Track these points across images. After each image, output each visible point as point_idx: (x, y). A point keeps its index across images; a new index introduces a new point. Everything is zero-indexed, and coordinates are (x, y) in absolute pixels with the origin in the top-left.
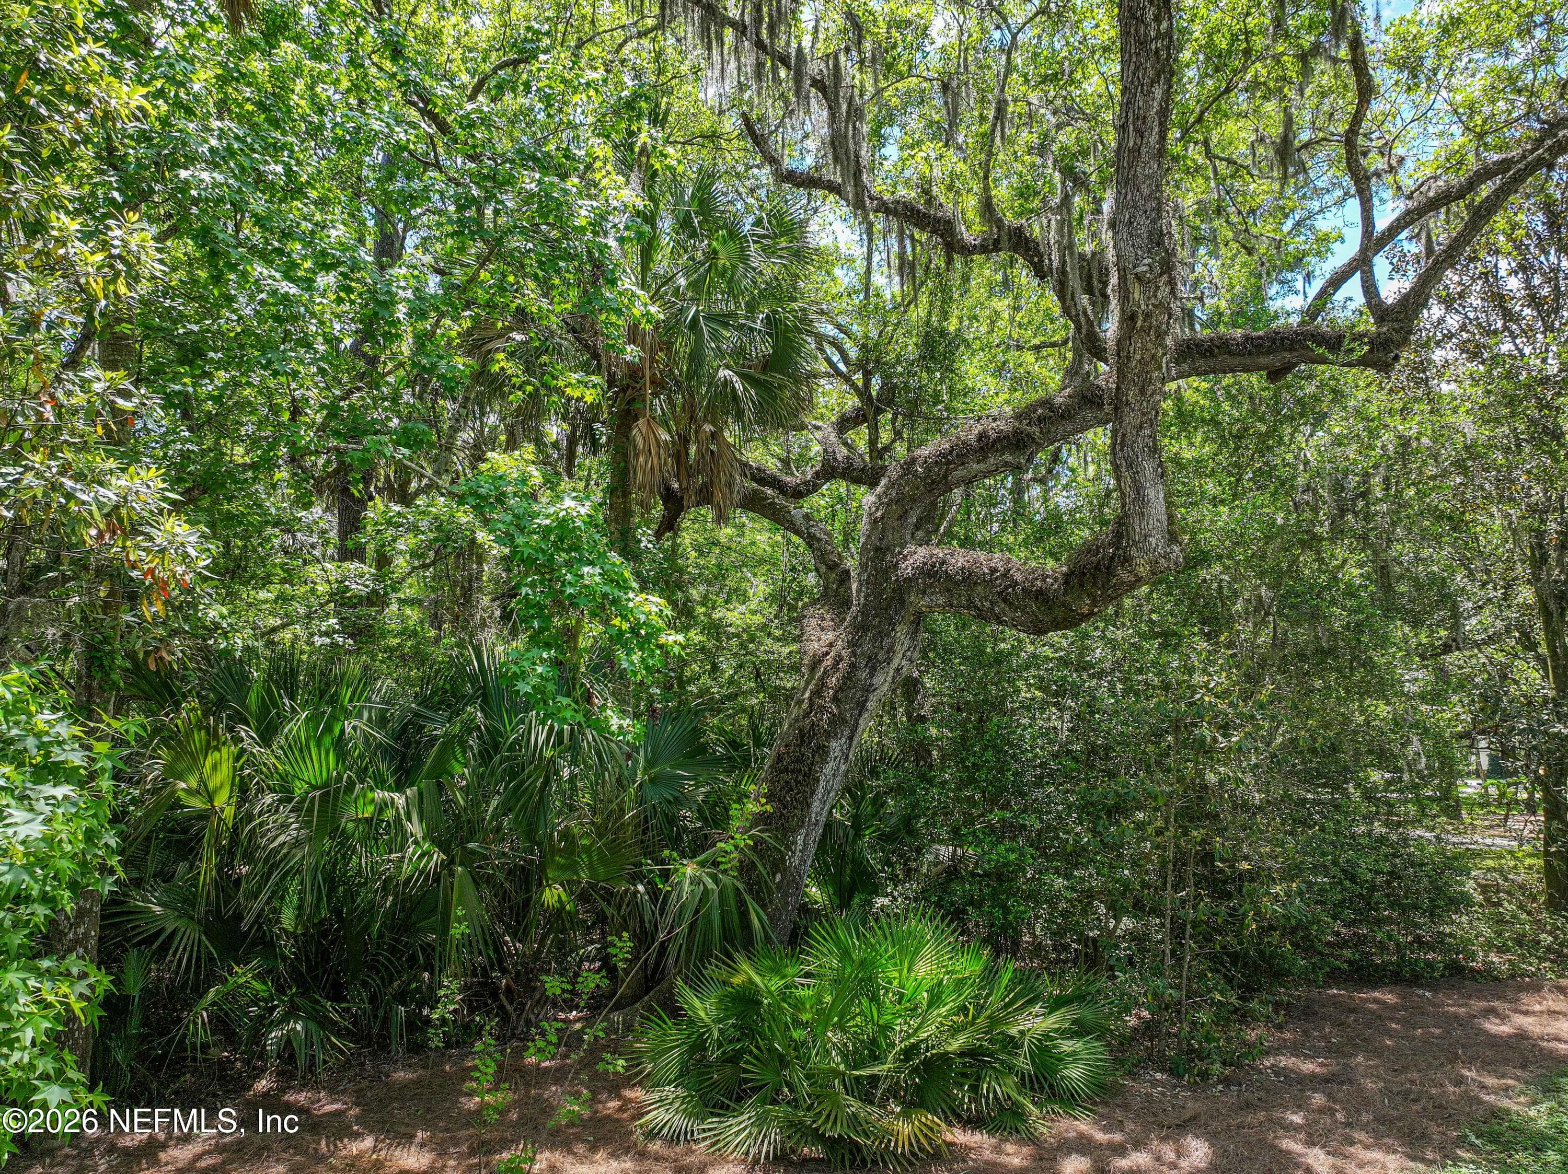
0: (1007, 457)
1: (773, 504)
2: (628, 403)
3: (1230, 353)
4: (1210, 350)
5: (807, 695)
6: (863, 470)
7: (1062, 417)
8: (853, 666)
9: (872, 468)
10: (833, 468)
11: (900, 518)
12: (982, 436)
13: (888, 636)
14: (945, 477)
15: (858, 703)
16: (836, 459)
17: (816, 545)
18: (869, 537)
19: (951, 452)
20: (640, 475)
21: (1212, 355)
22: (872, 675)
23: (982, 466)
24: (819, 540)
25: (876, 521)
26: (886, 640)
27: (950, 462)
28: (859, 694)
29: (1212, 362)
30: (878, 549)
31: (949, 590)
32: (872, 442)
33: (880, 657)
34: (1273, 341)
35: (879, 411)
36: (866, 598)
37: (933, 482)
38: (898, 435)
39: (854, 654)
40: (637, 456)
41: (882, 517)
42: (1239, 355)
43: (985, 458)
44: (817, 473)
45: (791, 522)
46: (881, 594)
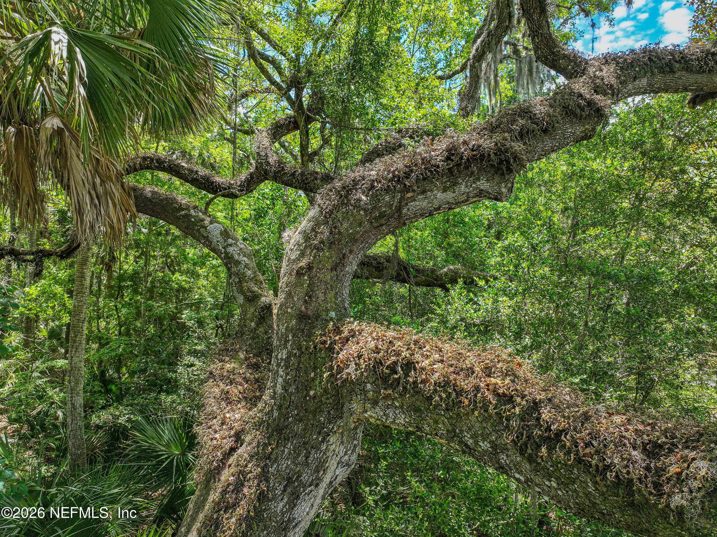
1: (188, 216)
4: (669, 65)
6: (293, 174)
7: (545, 131)
9: (302, 174)
10: (266, 171)
11: (334, 268)
12: (451, 153)
13: (317, 448)
14: (399, 209)
16: (268, 163)
17: (234, 269)
18: (289, 295)
19: (407, 175)
23: (449, 196)
24: (238, 263)
25: (299, 274)
26: (314, 455)
27: (407, 189)
30: (303, 317)
31: (417, 410)
32: (304, 147)
33: (305, 478)
36: (284, 388)
37: (382, 215)
38: (326, 142)
41: (310, 267)
43: (455, 184)
44: (251, 174)
45: (207, 238)
46: (308, 388)
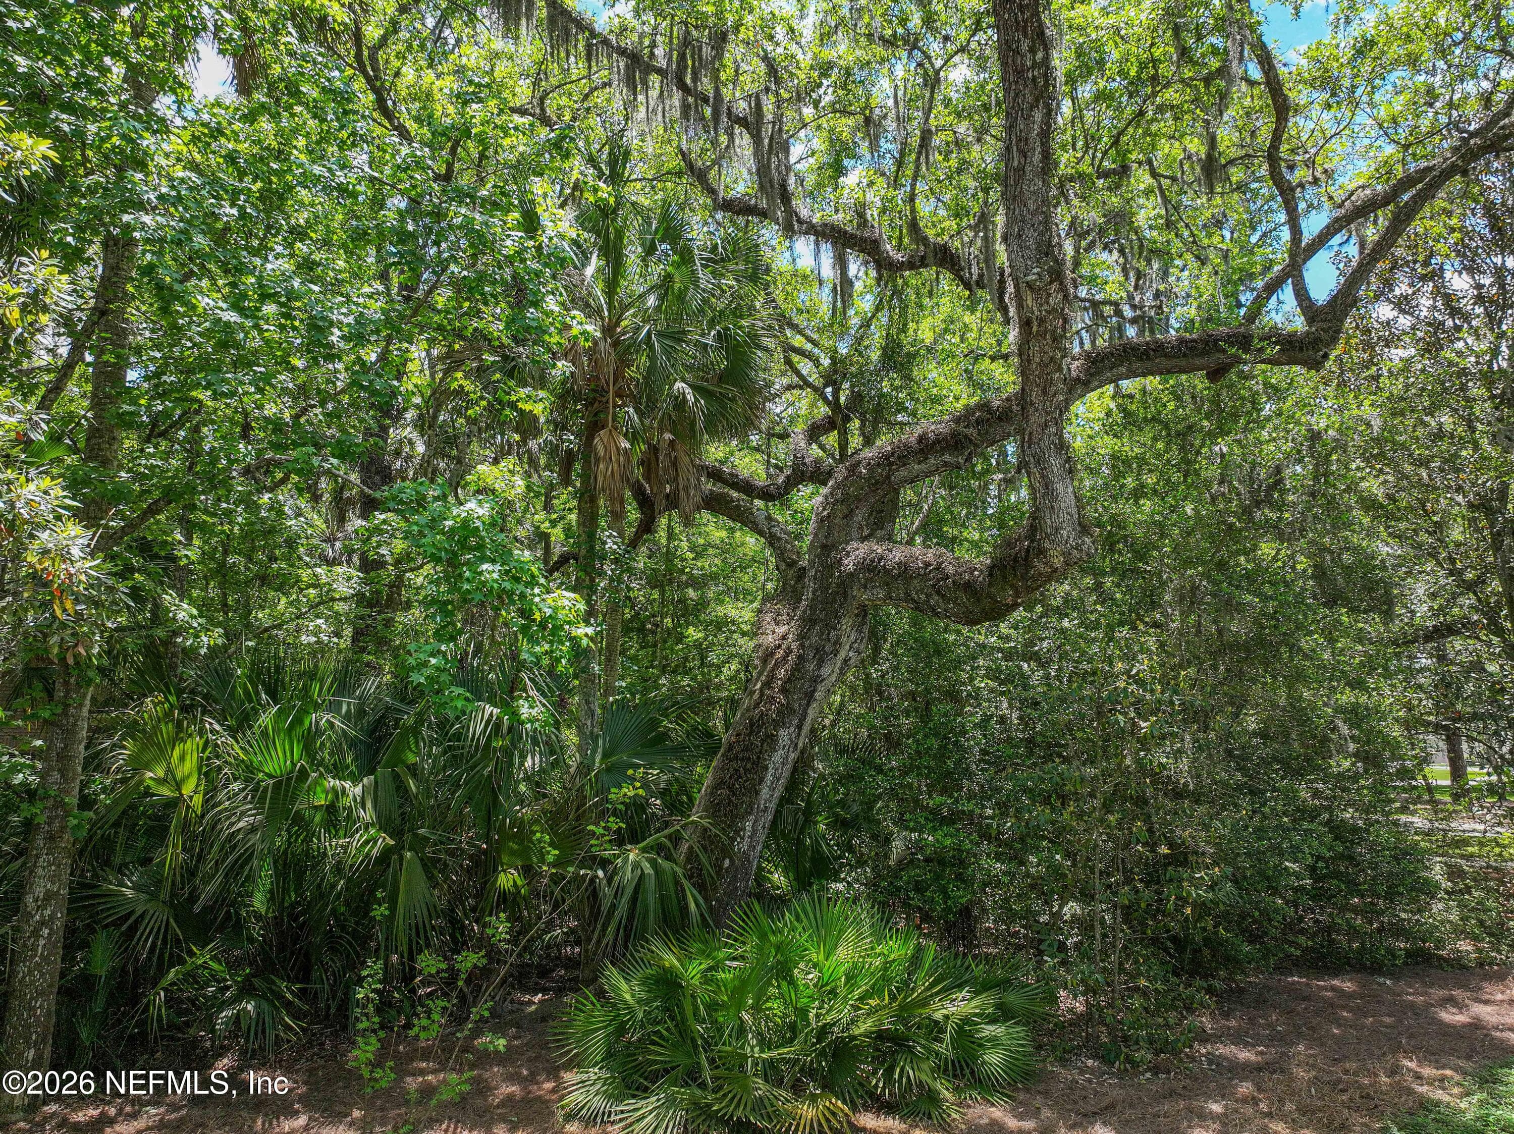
0: (947, 458)
1: (738, 506)
2: (596, 415)
3: (1166, 356)
5: (759, 686)
7: (1000, 419)
8: (801, 658)
10: (803, 472)
11: (845, 517)
12: (922, 438)
13: (835, 628)
14: (888, 477)
15: (806, 694)
16: (805, 464)
17: (777, 544)
18: (816, 535)
19: (892, 454)
20: (600, 479)
21: (1149, 358)
22: (819, 666)
23: (923, 467)
24: (780, 539)
25: (822, 520)
26: (833, 633)
27: (891, 464)
28: (807, 685)
29: (1149, 364)
30: (824, 547)
31: (888, 584)
32: (842, 447)
33: (827, 649)
34: (1207, 343)
35: (847, 419)
36: (814, 594)
37: (877, 482)
39: (802, 646)
40: (598, 461)
41: (829, 516)
42: (1174, 357)
43: (926, 459)
44: (788, 477)
45: (754, 523)
46: (827, 589)
